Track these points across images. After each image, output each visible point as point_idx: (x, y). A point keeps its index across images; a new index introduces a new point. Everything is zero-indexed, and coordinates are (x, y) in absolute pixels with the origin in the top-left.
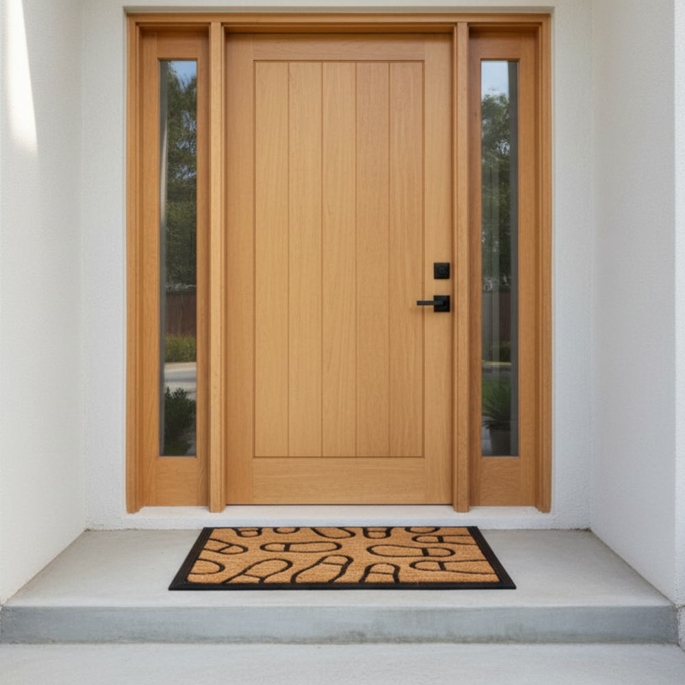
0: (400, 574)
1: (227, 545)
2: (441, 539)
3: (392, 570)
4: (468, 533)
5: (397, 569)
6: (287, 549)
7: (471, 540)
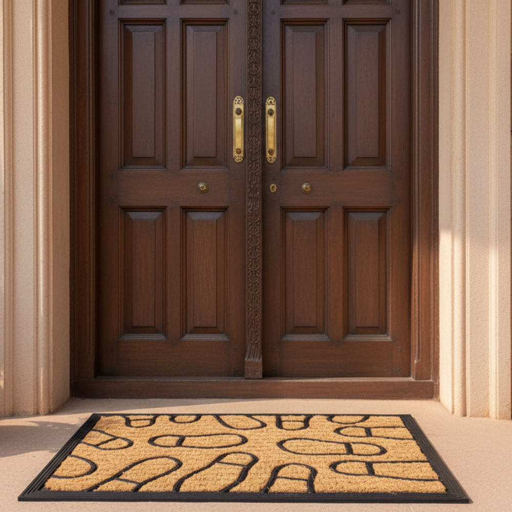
0: (317, 480)
1: (110, 438)
2: (368, 432)
3: (306, 473)
4: (401, 424)
5: (314, 472)
6: (180, 443)
7: (406, 433)
